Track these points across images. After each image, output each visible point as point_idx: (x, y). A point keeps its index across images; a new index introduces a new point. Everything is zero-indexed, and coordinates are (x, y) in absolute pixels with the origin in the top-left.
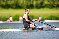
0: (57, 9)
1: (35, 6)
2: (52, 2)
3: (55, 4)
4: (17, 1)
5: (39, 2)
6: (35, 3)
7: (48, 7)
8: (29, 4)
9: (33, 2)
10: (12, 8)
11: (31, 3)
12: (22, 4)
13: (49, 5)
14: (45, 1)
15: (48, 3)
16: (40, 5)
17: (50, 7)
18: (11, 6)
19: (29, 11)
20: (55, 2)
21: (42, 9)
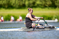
0: (49, 9)
1: (27, 5)
2: (44, 2)
3: (47, 4)
4: (9, 1)
5: (31, 2)
6: (27, 3)
7: (40, 7)
9: (25, 2)
10: (4, 8)
11: (23, 3)
12: (14, 4)
14: (37, 1)
15: (41, 3)
16: (32, 5)
17: (42, 6)
18: (3, 6)
20: (47, 2)
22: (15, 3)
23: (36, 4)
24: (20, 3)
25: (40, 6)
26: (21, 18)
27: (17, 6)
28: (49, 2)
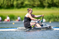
0: (37, 9)
1: (15, 6)
3: (35, 4)
5: (19, 2)
6: (15, 3)
8: (9, 4)
9: (13, 2)
11: (12, 3)
12: (2, 4)
13: (30, 5)
14: (25, 1)
16: (20, 5)
19: (32, 11)
20: (35, 2)
21: (22, 9)
22: (4, 3)
23: (24, 5)
24: (8, 3)
25: (28, 6)
26: (8, 18)
27: (5, 6)
28: (37, 2)
